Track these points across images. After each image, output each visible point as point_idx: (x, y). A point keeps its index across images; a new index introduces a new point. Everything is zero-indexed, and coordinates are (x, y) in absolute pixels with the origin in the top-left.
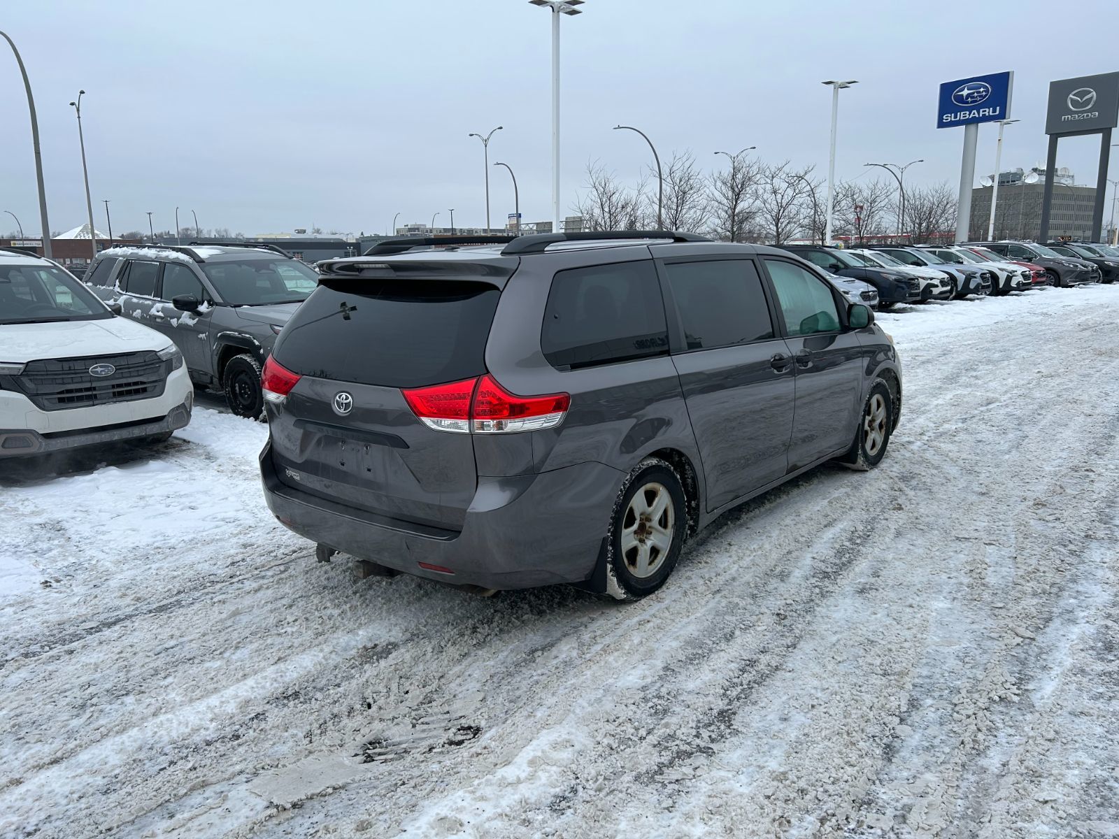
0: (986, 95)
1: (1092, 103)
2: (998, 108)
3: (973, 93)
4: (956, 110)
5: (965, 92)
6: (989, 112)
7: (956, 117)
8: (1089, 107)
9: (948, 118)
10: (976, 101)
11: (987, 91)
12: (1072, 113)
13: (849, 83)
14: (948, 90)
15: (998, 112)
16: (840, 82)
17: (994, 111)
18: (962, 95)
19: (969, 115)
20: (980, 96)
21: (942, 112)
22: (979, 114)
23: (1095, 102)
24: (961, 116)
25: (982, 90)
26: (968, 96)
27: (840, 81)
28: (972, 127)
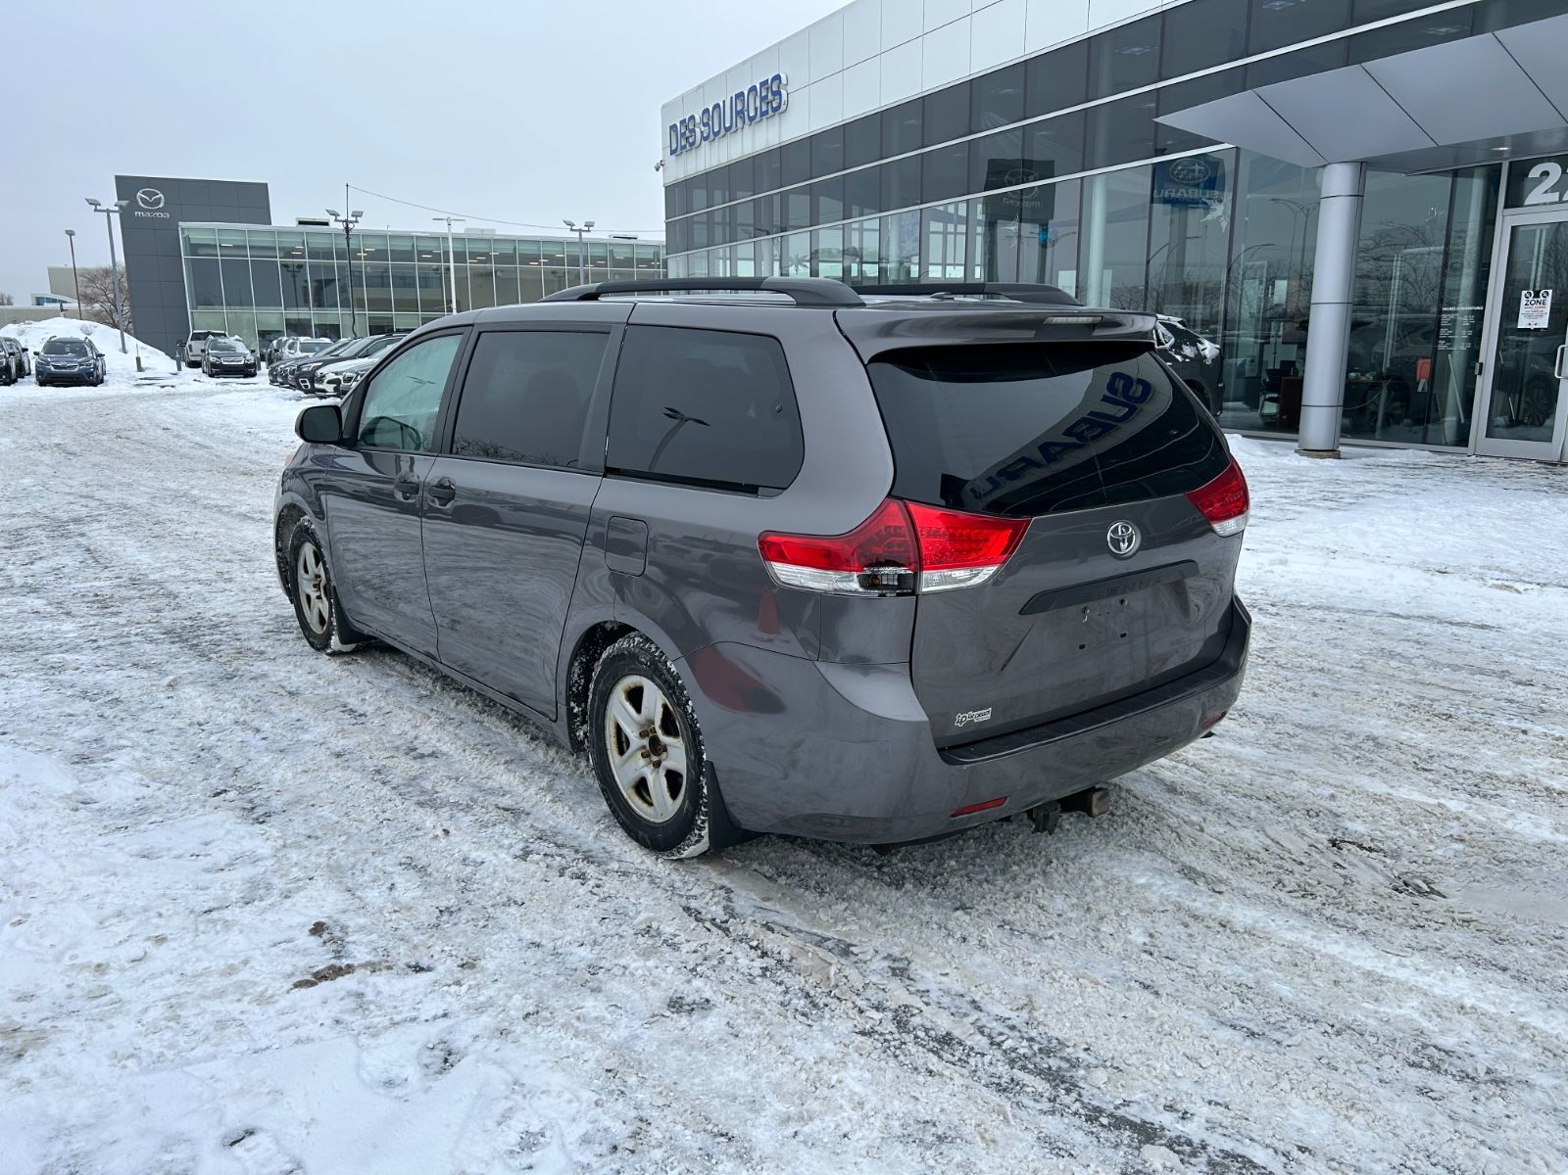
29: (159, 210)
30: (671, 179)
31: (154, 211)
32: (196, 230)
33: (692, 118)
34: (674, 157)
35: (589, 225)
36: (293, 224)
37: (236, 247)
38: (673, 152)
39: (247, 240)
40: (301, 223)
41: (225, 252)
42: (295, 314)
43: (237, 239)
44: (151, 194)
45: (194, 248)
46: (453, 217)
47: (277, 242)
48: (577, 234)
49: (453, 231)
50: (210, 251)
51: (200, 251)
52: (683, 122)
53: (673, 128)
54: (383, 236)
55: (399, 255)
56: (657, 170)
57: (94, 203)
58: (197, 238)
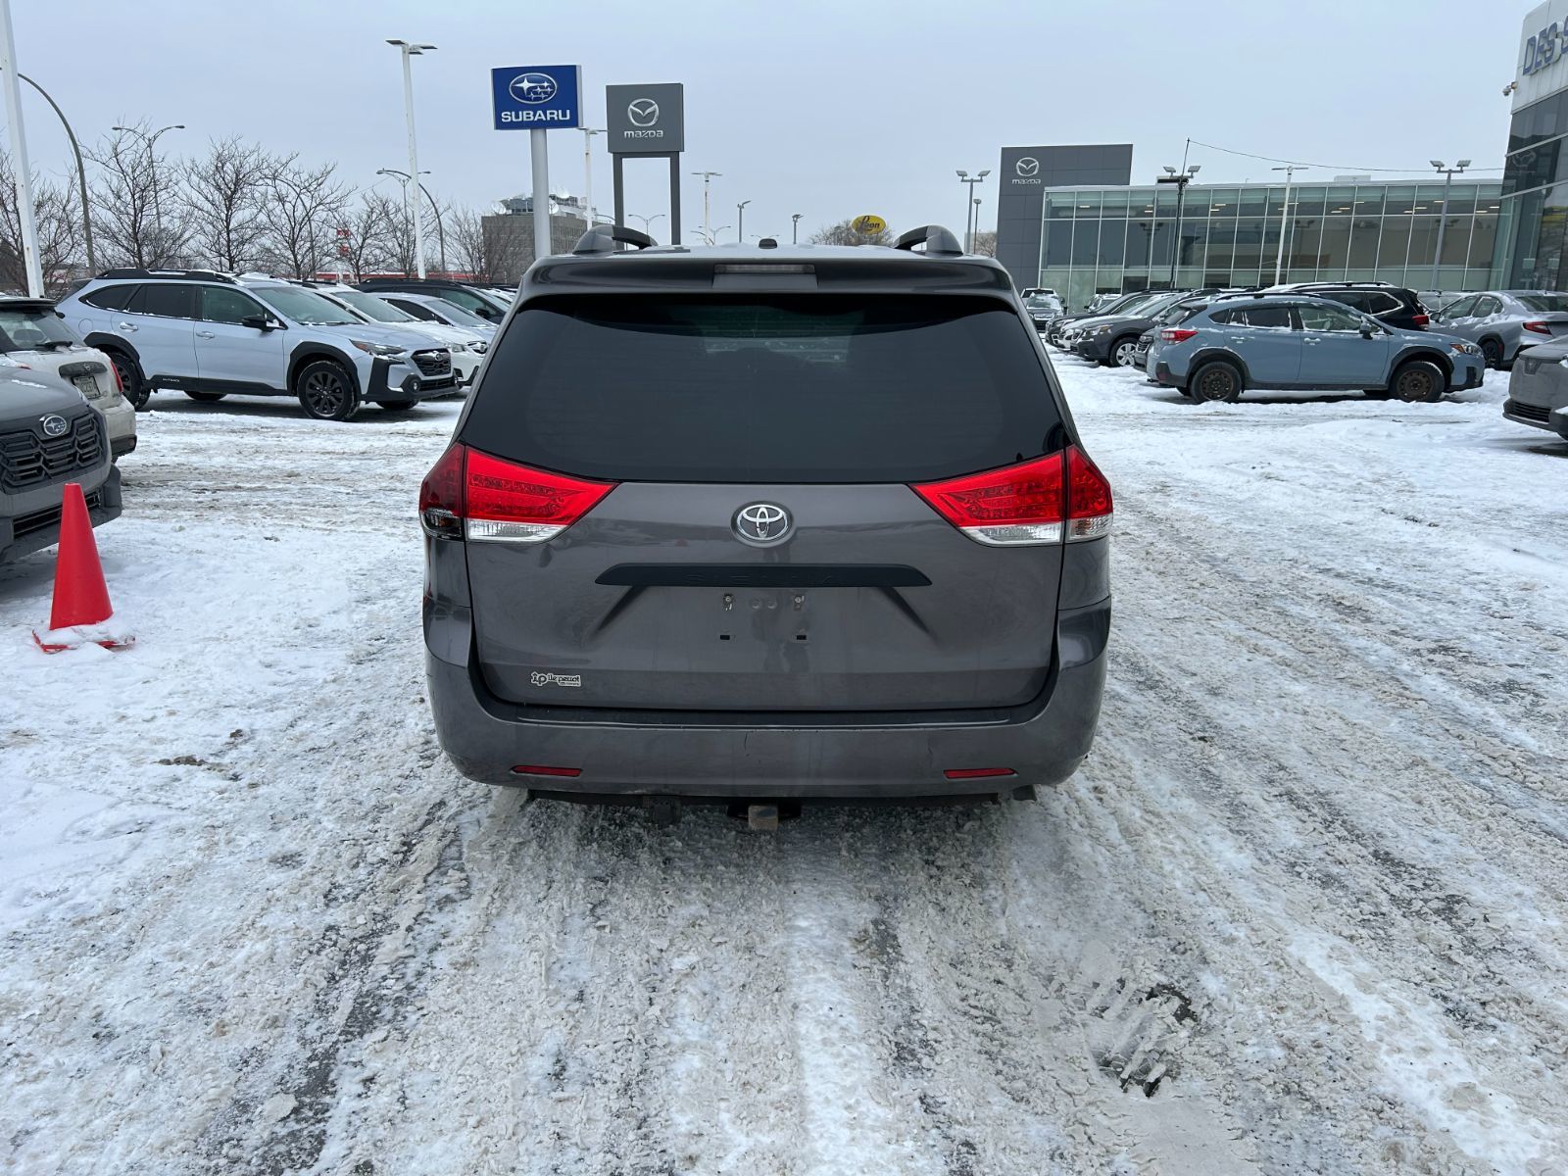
0: (552, 93)
1: (655, 119)
2: (568, 112)
3: (536, 87)
4: (517, 108)
5: (526, 85)
6: (558, 115)
7: (517, 117)
8: (653, 123)
9: (508, 116)
10: (540, 99)
11: (552, 87)
12: (635, 129)
13: (424, 48)
14: (503, 78)
15: (568, 118)
16: (410, 45)
17: (564, 115)
18: (522, 88)
19: (534, 116)
20: (545, 93)
21: (499, 109)
22: (546, 117)
23: (659, 118)
24: (524, 116)
25: (546, 84)
26: (530, 89)
27: (411, 43)
28: (539, 133)
29: (1034, 177)
30: (1522, 103)
31: (1029, 178)
32: (1059, 194)
33: (1555, 26)
34: (1527, 77)
35: (1463, 165)
36: (1154, 182)
37: (1091, 208)
38: (1526, 71)
39: (1102, 201)
40: (1160, 181)
41: (1081, 213)
42: (1136, 272)
43: (1093, 200)
44: (1028, 163)
45: (1055, 211)
46: (1294, 166)
47: (1129, 201)
48: (1445, 176)
49: (1292, 181)
50: (1068, 213)
51: (1061, 214)
52: (1543, 34)
53: (1531, 42)
54: (1234, 190)
55: (1247, 209)
56: (1507, 94)
57: (962, 174)
58: (1058, 201)
